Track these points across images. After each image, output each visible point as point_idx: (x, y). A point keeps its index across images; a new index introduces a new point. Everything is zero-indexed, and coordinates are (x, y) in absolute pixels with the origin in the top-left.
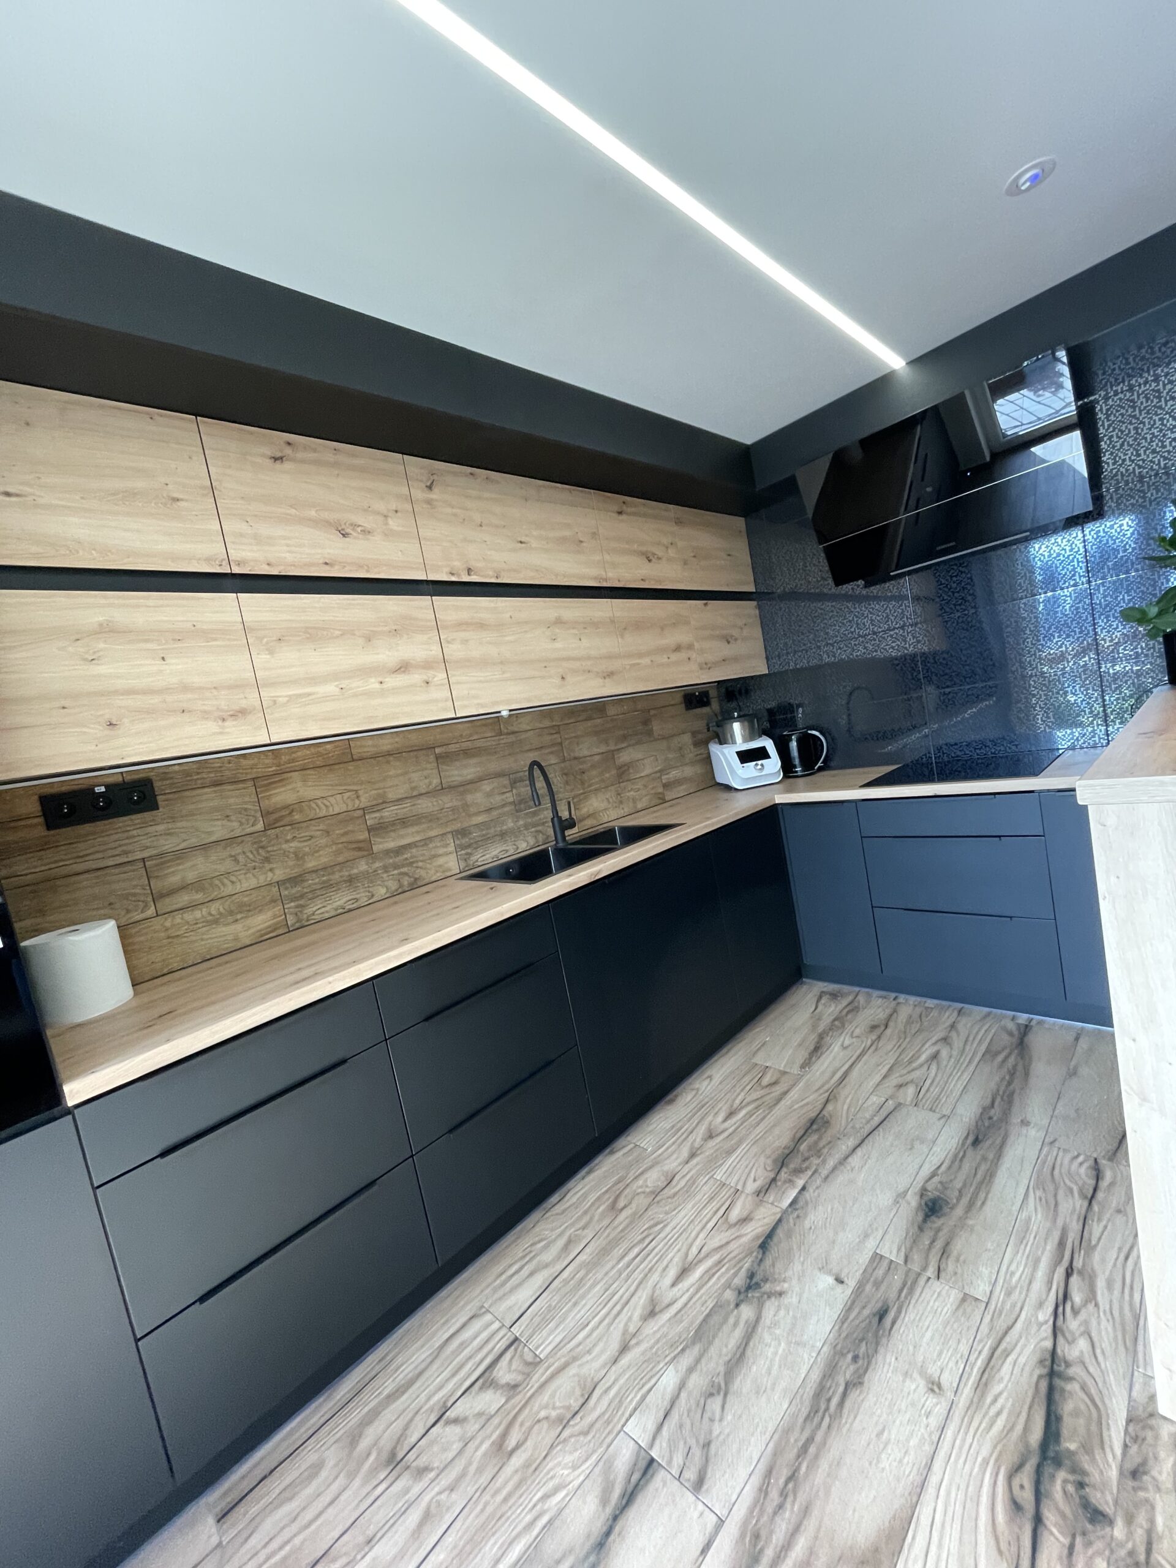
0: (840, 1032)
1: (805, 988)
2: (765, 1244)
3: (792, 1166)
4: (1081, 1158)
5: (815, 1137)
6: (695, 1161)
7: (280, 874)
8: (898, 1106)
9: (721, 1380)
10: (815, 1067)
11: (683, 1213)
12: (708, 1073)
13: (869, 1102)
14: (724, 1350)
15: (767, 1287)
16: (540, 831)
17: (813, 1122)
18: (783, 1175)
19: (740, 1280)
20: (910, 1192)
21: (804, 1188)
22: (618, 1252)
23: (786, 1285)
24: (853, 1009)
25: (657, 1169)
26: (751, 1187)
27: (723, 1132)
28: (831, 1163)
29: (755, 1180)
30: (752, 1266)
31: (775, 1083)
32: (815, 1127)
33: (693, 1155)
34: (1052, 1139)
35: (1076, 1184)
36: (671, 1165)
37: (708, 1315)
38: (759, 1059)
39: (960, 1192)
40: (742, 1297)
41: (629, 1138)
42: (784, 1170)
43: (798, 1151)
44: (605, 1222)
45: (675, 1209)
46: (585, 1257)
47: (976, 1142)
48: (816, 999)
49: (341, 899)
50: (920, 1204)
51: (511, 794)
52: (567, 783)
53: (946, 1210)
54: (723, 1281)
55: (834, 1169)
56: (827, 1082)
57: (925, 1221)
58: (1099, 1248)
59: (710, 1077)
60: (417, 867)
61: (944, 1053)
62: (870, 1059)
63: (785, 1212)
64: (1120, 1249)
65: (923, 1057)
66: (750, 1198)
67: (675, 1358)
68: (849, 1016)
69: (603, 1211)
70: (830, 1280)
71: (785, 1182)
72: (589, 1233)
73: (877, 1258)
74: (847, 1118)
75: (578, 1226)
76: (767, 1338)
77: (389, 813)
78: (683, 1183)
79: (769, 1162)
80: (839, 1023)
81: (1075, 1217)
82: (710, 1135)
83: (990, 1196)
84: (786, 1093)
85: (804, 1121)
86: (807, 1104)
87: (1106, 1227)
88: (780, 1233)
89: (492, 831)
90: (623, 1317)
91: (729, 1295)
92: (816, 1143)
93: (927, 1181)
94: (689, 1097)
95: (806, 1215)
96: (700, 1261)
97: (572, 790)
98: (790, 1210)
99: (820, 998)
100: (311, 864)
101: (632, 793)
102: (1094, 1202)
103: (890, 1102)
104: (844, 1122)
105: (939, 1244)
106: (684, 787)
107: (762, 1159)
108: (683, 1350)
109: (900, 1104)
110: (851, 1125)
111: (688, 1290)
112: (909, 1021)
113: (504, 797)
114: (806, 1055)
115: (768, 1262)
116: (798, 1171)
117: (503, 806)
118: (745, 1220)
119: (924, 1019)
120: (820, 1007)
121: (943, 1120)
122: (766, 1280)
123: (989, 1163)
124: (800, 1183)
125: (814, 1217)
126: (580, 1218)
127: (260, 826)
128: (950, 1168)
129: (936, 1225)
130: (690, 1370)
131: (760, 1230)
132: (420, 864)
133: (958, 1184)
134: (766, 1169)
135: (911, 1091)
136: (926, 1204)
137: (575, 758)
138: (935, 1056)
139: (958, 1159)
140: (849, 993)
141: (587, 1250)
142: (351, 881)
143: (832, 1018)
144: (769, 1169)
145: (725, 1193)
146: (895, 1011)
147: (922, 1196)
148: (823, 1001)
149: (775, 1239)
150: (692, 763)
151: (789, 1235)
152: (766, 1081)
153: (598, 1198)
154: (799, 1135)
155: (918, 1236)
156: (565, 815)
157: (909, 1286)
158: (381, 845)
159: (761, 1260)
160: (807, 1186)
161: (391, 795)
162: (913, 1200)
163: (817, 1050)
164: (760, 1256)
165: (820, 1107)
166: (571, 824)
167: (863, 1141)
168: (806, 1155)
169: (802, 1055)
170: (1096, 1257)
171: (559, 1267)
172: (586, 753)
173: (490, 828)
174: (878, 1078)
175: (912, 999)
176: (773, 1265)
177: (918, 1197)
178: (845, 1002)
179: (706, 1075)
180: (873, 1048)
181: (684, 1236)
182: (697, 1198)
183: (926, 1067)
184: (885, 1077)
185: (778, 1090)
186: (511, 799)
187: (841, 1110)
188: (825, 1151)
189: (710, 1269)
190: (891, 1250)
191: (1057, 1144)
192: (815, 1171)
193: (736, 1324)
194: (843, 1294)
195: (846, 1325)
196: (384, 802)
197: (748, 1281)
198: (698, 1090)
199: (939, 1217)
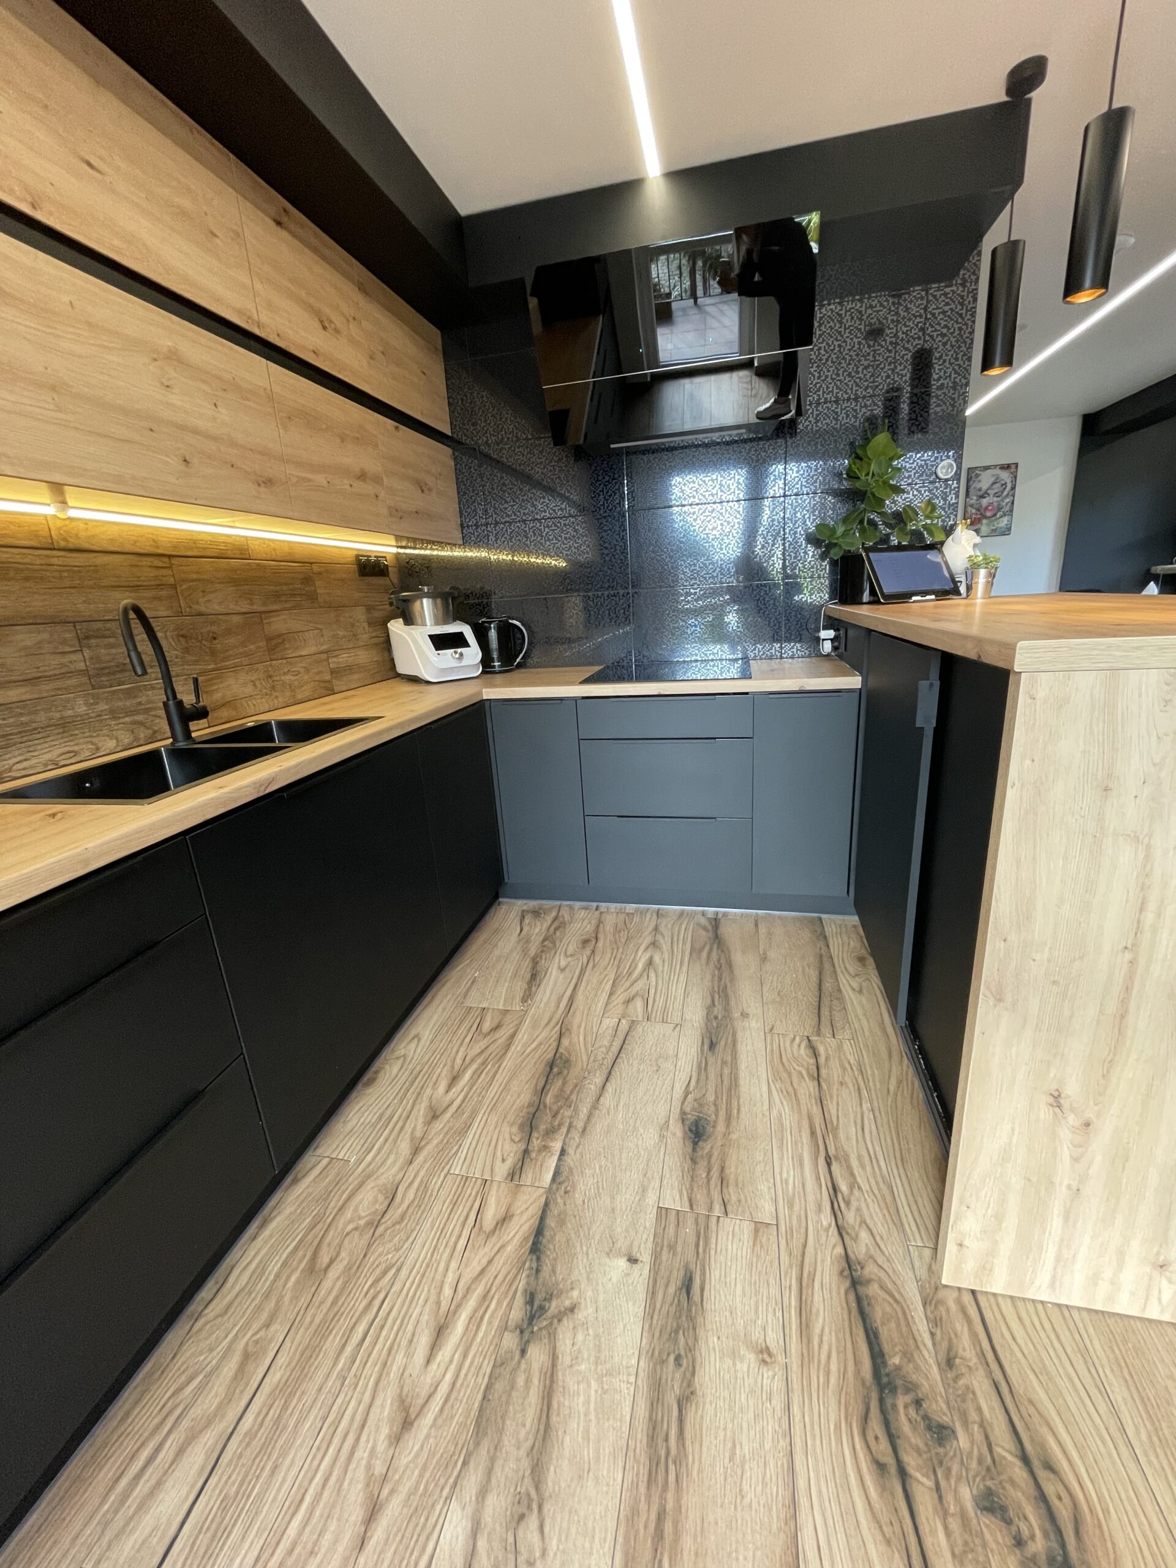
0: (553, 952)
1: (504, 908)
2: (537, 1244)
3: (542, 1127)
4: (797, 1040)
5: (559, 1083)
6: (420, 1158)
8: (633, 1024)
9: (528, 1484)
10: (538, 998)
11: (419, 1241)
12: (413, 1032)
13: (604, 1026)
14: (523, 1432)
15: (554, 1307)
16: (141, 723)
17: (551, 1065)
18: (536, 1143)
19: (518, 1313)
20: (671, 1122)
21: (563, 1152)
22: (332, 1343)
23: (575, 1294)
24: (559, 925)
25: (370, 1184)
26: (502, 1170)
27: (449, 1106)
28: (584, 1111)
29: (503, 1160)
30: (528, 1283)
31: (498, 1027)
32: (555, 1070)
33: (416, 1151)
34: (770, 1027)
35: (803, 1066)
36: (388, 1174)
37: (488, 1387)
38: (472, 1001)
39: (715, 1105)
40: (526, 1335)
41: (319, 1151)
42: (535, 1134)
43: (545, 1106)
44: (303, 1301)
45: (407, 1239)
46: (278, 1376)
47: (712, 1046)
48: (518, 918)
50: (685, 1133)
51: (79, 656)
52: (187, 650)
53: (709, 1129)
54: (496, 1323)
55: (590, 1116)
56: (555, 1012)
57: (694, 1150)
58: (840, 1126)
59: (417, 1036)
61: (657, 959)
62: (591, 978)
63: (549, 1191)
64: (855, 1122)
65: (640, 966)
66: (503, 1185)
67: (455, 1483)
68: (558, 933)
69: (298, 1282)
70: (622, 1263)
71: (540, 1151)
72: (278, 1330)
73: (662, 1212)
74: (586, 1050)
75: (255, 1326)
76: (572, 1386)
78: (411, 1195)
79: (515, 1129)
80: (549, 942)
81: (813, 1101)
82: (434, 1115)
83: (741, 1100)
84: (512, 1036)
85: (541, 1067)
86: (540, 1044)
87: (838, 1104)
88: (551, 1222)
89: (42, 717)
90: (362, 1453)
91: (510, 1341)
92: (561, 1090)
93: (683, 1103)
94: (395, 1070)
95: (574, 1186)
96: (459, 1306)
97: (196, 662)
98: (555, 1186)
99: (523, 918)
101: (288, 677)
102: (821, 1080)
103: (624, 1021)
104: (585, 1058)
105: (715, 1173)
106: (356, 676)
107: (506, 1129)
108: (465, 1463)
109: (633, 1022)
110: (592, 1058)
111: (451, 1361)
112: (617, 931)
113: (65, 659)
114: (525, 986)
115: (546, 1270)
116: (551, 1132)
117: (64, 675)
118: (505, 1219)
119: (628, 925)
120: (526, 929)
121: (678, 1029)
122: (549, 1298)
123: (729, 1065)
124: (557, 1146)
125: (584, 1184)
126: (259, 1308)
128: (698, 1081)
129: (706, 1151)
130: (483, 1493)
131: (526, 1227)
133: (711, 1098)
134: (512, 1140)
135: (639, 1004)
136: (690, 1130)
137: (200, 614)
138: (650, 963)
139: (702, 1068)
140: (551, 909)
141: (281, 1360)
143: (541, 939)
144: (517, 1139)
145: (471, 1190)
146: (600, 922)
147: (683, 1121)
148: (527, 921)
149: (547, 1233)
150: (366, 647)
151: (562, 1222)
152: (487, 1026)
153: (285, 1264)
154: (540, 1087)
155: (693, 1170)
156: (188, 699)
157: (703, 1236)
159: (538, 1271)
160: (566, 1147)
162: (677, 1130)
163: (535, 977)
164: (534, 1265)
165: (555, 1044)
166: (201, 713)
167: (610, 1073)
168: (555, 1108)
169: (520, 986)
170: (842, 1135)
171: (231, 1415)
172: (216, 608)
173: (36, 712)
174: (604, 997)
175: (613, 906)
176: (554, 1271)
177: (680, 1124)
178: (549, 919)
179: (411, 1036)
180: (591, 965)
181: (429, 1275)
182: (435, 1211)
183: (645, 974)
184: (611, 994)
185: (503, 1034)
186: (81, 666)
187: (577, 1042)
188: (574, 1097)
189: (475, 1311)
190: (674, 1200)
191: (775, 1031)
192: (570, 1126)
193: (528, 1381)
194: (641, 1275)
195: (656, 1317)
197: (528, 1307)
198: (404, 1056)
199: (705, 1141)
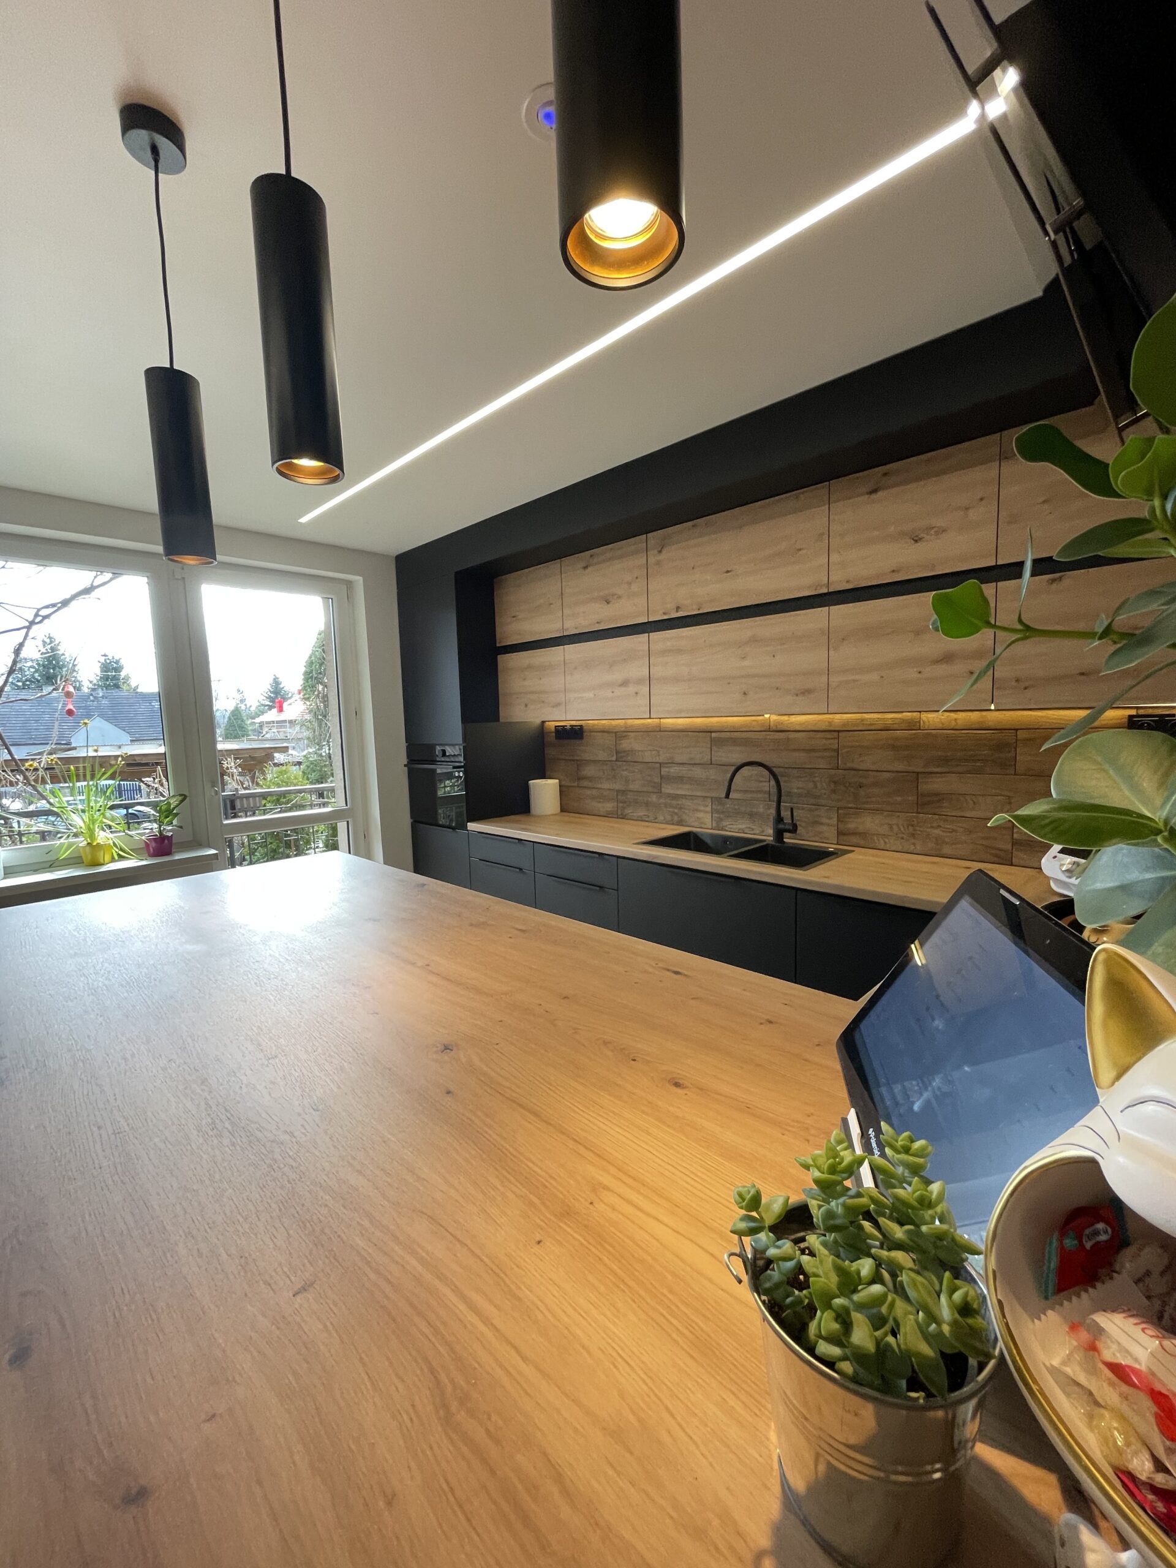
7: (617, 787)
49: (641, 813)
60: (684, 812)
77: (674, 770)
100: (631, 787)
113: (760, 784)
117: (758, 792)
127: (614, 758)
132: (687, 811)
142: (647, 804)
158: (668, 789)
161: (678, 759)
196: (672, 763)
